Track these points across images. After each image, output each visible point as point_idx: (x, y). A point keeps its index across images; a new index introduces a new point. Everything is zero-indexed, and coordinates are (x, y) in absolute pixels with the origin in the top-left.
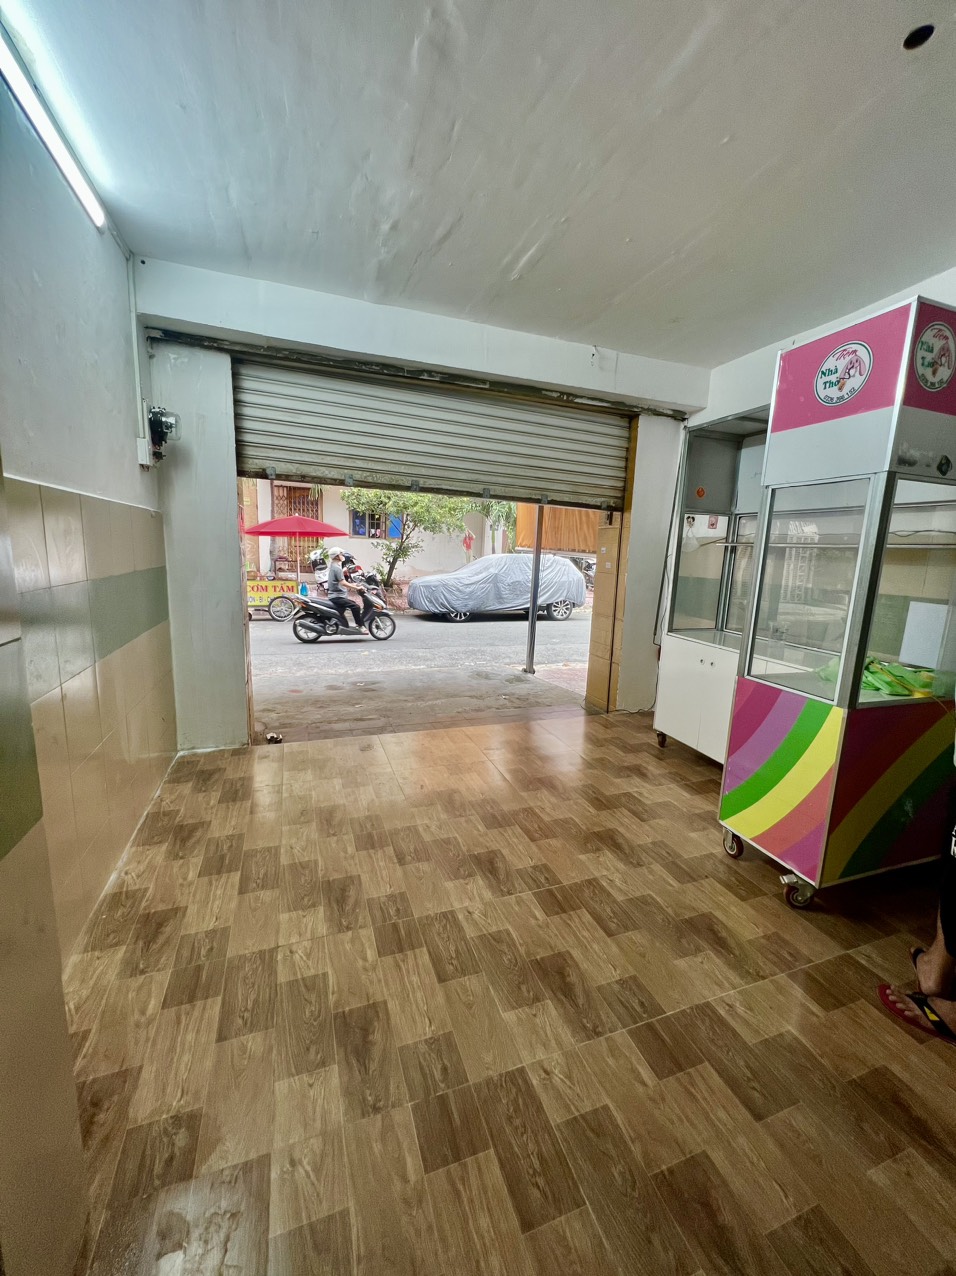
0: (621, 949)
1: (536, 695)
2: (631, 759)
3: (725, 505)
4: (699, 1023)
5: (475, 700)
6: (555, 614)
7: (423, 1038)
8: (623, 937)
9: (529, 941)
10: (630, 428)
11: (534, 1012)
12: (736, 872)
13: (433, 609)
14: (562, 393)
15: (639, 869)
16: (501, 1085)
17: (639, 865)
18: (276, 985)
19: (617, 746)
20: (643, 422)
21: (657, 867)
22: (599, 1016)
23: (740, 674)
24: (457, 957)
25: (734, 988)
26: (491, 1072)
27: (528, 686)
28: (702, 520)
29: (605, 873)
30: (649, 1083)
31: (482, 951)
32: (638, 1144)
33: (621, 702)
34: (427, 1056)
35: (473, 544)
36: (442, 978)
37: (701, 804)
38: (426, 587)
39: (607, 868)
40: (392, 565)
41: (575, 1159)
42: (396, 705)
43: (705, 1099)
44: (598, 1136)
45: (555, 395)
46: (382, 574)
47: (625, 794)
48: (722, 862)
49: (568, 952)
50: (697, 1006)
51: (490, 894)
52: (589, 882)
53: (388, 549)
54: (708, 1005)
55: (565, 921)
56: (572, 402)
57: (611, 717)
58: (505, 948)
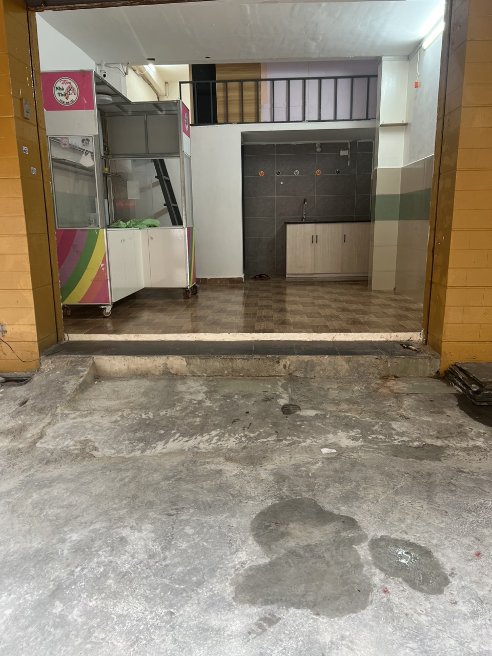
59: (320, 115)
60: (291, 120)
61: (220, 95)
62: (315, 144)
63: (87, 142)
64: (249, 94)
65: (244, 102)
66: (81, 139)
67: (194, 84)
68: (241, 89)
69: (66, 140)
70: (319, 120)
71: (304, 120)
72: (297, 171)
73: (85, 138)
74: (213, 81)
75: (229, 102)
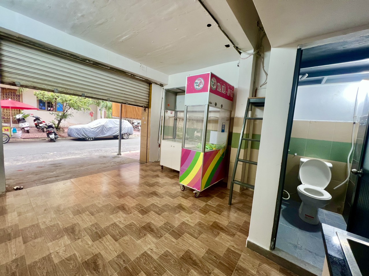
0: (163, 217)
1: (123, 161)
2: (155, 173)
3: (174, 109)
4: (182, 226)
5: (102, 165)
6: (124, 137)
7: (115, 256)
8: (162, 215)
9: (140, 223)
10: (149, 86)
11: (145, 238)
12: (184, 194)
13: (79, 137)
14: (132, 74)
15: (163, 198)
16: (141, 257)
17: (163, 197)
18: (54, 265)
19: (151, 171)
20: (153, 85)
21: (167, 197)
22: (161, 233)
23: (182, 148)
24: (119, 233)
25: (188, 217)
26: (137, 256)
27: (120, 159)
28: (169, 112)
29: (155, 201)
30: (175, 241)
31: (127, 229)
32: (175, 254)
33: (150, 159)
34: (117, 260)
35: (93, 115)
36: (116, 240)
37: (173, 181)
38: (76, 129)
39: (155, 200)
40: (59, 122)
41: (163, 264)
42: (72, 170)
43: (187, 240)
44: (167, 257)
45: (130, 75)
46: (55, 125)
47: (156, 182)
48: (180, 192)
49: (150, 222)
50: (182, 223)
51: (125, 215)
52: (152, 205)
53: (58, 115)
54: (184, 222)
55: (148, 215)
56: (135, 77)
57: (148, 164)
58: (133, 227)
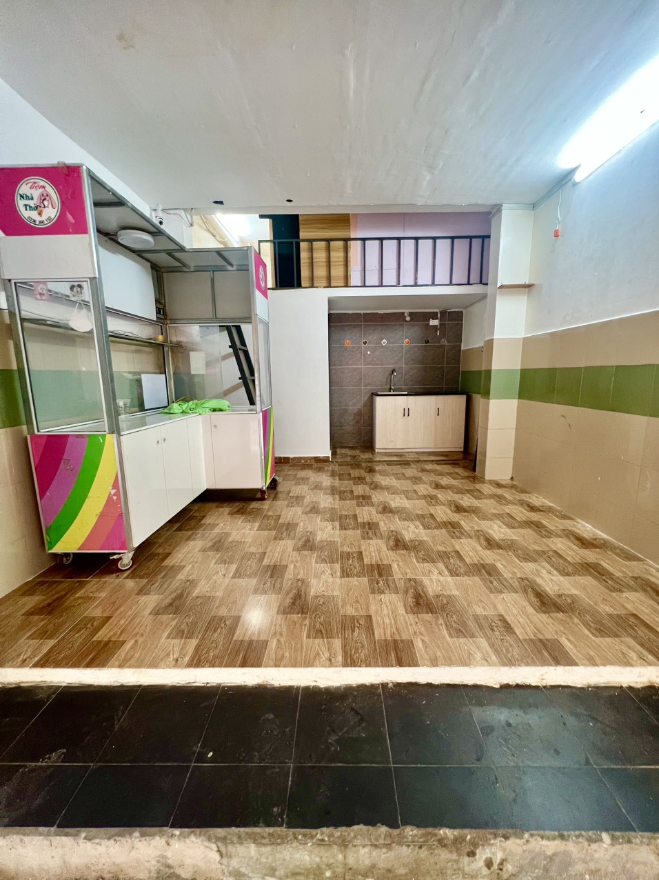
59: (416, 279)
60: (384, 284)
61: (304, 255)
62: (404, 313)
63: (79, 289)
64: (337, 256)
65: (332, 264)
66: (68, 285)
67: (274, 243)
68: (328, 249)
69: (41, 286)
70: (416, 285)
71: (399, 284)
72: (384, 340)
73: (76, 284)
74: (297, 240)
75: (314, 264)
